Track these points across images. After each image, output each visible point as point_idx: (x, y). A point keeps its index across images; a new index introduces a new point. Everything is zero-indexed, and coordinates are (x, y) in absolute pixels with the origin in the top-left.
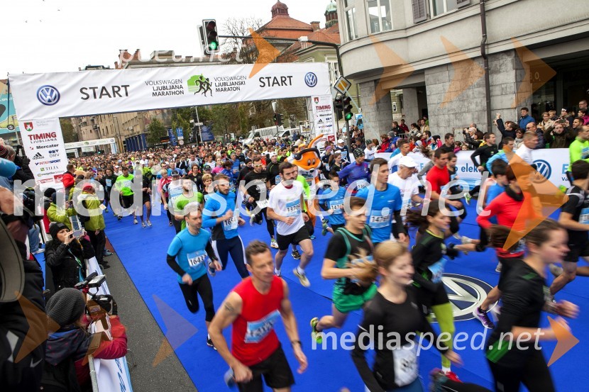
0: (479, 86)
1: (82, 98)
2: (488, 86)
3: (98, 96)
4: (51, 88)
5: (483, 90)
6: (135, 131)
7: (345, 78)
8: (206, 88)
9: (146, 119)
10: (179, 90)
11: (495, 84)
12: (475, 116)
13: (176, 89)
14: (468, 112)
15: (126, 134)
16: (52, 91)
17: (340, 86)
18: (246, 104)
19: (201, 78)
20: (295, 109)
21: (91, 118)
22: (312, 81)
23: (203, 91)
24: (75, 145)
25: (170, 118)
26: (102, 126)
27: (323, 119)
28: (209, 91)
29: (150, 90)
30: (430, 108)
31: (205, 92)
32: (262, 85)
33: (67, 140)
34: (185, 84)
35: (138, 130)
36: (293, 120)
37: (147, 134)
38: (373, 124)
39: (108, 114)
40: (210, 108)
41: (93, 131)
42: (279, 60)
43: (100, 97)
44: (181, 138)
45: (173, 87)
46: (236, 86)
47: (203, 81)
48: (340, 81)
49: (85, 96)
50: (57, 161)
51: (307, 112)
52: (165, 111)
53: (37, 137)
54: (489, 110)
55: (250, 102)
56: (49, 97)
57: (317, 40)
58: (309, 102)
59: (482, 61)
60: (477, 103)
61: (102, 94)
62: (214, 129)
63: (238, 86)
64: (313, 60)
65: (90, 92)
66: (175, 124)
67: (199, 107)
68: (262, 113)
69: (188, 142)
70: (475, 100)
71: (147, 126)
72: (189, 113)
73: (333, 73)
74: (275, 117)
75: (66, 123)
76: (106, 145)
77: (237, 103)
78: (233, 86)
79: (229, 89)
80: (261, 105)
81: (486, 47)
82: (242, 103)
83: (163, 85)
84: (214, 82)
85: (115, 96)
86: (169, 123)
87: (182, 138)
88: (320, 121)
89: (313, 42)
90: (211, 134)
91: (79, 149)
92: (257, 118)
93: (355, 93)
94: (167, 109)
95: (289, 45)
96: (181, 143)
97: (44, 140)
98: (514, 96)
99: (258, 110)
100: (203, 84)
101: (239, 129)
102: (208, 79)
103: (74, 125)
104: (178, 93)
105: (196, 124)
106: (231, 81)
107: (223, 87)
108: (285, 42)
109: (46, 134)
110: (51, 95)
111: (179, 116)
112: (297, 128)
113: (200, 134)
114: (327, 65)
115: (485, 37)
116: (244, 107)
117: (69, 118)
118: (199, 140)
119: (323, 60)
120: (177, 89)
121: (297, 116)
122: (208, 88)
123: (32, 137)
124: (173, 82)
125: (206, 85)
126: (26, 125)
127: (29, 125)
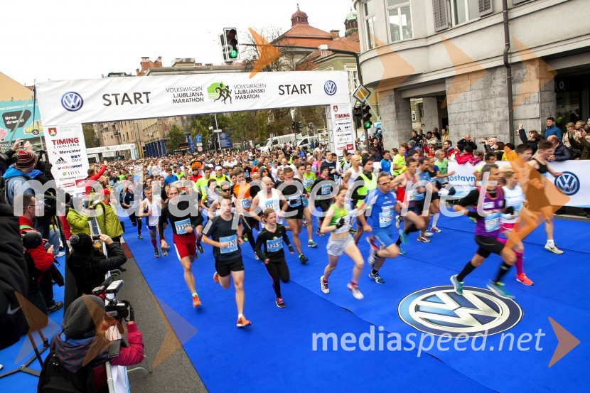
0: (501, 95)
1: (105, 104)
2: (510, 95)
3: (120, 102)
4: (74, 95)
5: (506, 100)
6: (155, 137)
7: (365, 87)
8: (225, 95)
9: (166, 126)
10: (199, 97)
11: (518, 93)
12: (497, 126)
13: (196, 96)
14: (490, 121)
15: (146, 140)
16: (76, 97)
17: (359, 94)
18: (265, 112)
19: (221, 85)
20: (313, 117)
21: (112, 124)
22: (331, 89)
23: (222, 98)
24: (97, 150)
25: (189, 124)
26: (123, 132)
27: (342, 127)
29: (170, 97)
30: (450, 118)
31: (225, 99)
32: (282, 92)
33: (88, 145)
34: (205, 92)
35: (158, 136)
36: (311, 128)
37: (166, 140)
38: (393, 133)
39: (129, 120)
40: (229, 116)
41: (114, 136)
42: (298, 67)
43: (122, 104)
44: (199, 144)
45: (193, 94)
46: (256, 94)
47: (223, 88)
48: (359, 90)
49: (108, 103)
50: (79, 166)
51: (326, 120)
52: (185, 118)
53: (60, 142)
54: (512, 119)
55: (269, 109)
56: (72, 103)
57: (336, 48)
58: (328, 110)
59: (504, 70)
60: (499, 112)
61: (123, 101)
62: (232, 136)
64: (332, 68)
65: (112, 99)
66: (194, 131)
67: (218, 114)
68: (281, 120)
69: (207, 148)
70: (497, 110)
71: (167, 133)
72: (208, 120)
73: (352, 81)
74: (293, 125)
75: (88, 129)
76: (126, 151)
77: (255, 111)
78: (252, 94)
79: (248, 97)
80: (280, 113)
81: (509, 56)
82: (261, 110)
83: (183, 92)
84: (233, 89)
85: (136, 103)
86: (189, 130)
87: (201, 144)
88: (339, 129)
89: (333, 51)
90: (229, 141)
91: (100, 155)
92: (275, 126)
93: (374, 102)
94: (187, 116)
95: (308, 53)
96: (200, 149)
97: (67, 145)
98: (538, 106)
99: (277, 117)
100: (223, 92)
101: (257, 136)
102: (227, 87)
103: (96, 131)
104: (198, 100)
105: (215, 131)
106: (251, 89)
107: (243, 95)
108: (304, 50)
109: (69, 139)
110: (75, 102)
111: (198, 122)
112: (315, 136)
113: (219, 141)
114: (346, 74)
115: (508, 45)
116: (263, 114)
117: (91, 124)
118: (218, 147)
119: (342, 69)
121: (315, 124)
122: (228, 95)
123: (56, 142)
124: (193, 89)
125: (226, 93)
126: (50, 130)
127: (52, 130)
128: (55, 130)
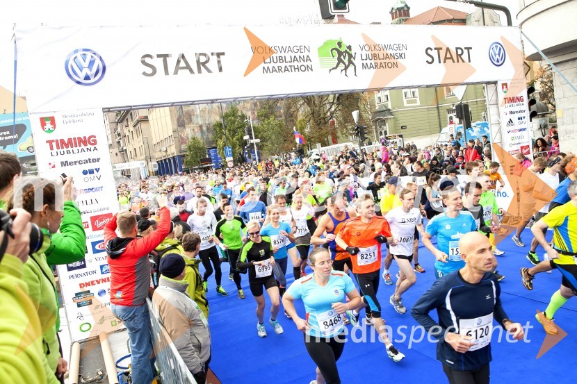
1: (144, 74)
3: (171, 69)
4: (90, 55)
8: (346, 61)
10: (305, 64)
13: (300, 61)
16: (93, 60)
19: (340, 44)
22: (498, 56)
23: (342, 66)
27: (515, 117)
28: (351, 68)
29: (258, 62)
31: (346, 68)
32: (430, 60)
34: (314, 55)
43: (176, 73)
45: (295, 59)
46: (392, 60)
47: (342, 49)
49: (150, 71)
53: (62, 144)
56: (86, 71)
61: (178, 68)
63: (395, 61)
65: (158, 63)
78: (387, 60)
79: (381, 66)
83: (280, 54)
84: (359, 52)
85: (200, 71)
88: (511, 121)
97: (75, 149)
100: (343, 56)
102: (349, 47)
104: (303, 68)
106: (385, 52)
107: (373, 62)
109: (79, 138)
110: (90, 67)
120: (302, 63)
123: (54, 144)
124: (295, 49)
125: (347, 57)
126: (43, 121)
127: (48, 122)
128: (52, 120)
